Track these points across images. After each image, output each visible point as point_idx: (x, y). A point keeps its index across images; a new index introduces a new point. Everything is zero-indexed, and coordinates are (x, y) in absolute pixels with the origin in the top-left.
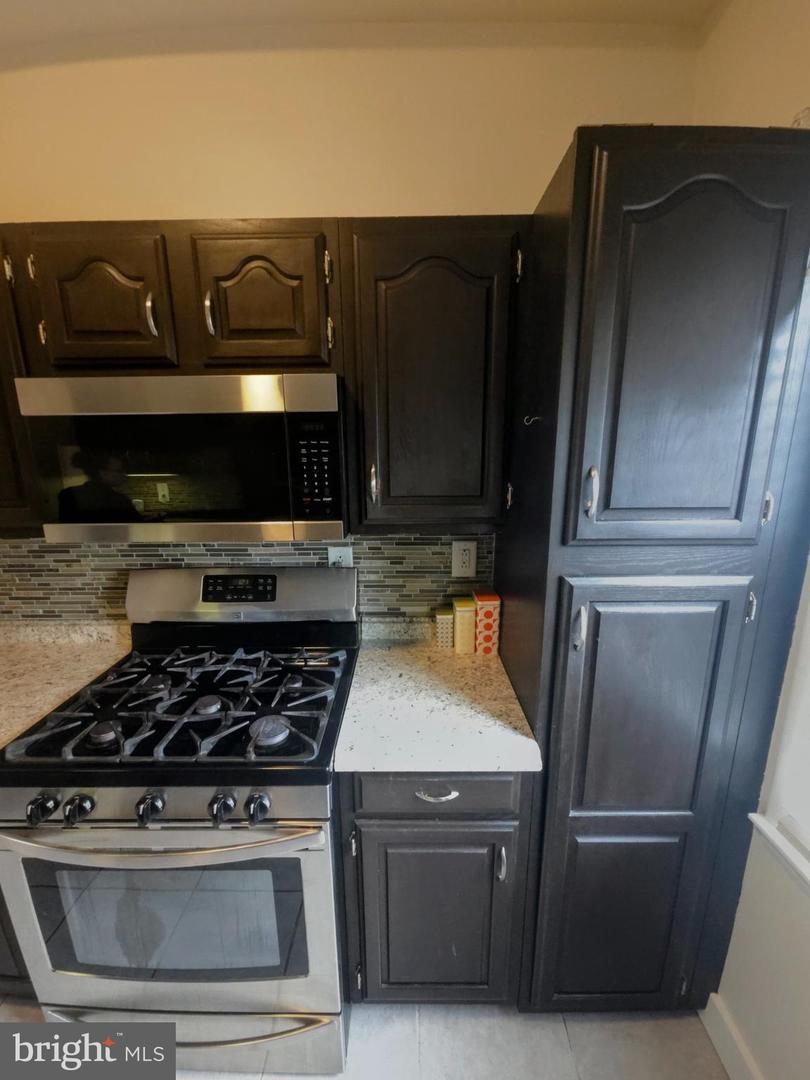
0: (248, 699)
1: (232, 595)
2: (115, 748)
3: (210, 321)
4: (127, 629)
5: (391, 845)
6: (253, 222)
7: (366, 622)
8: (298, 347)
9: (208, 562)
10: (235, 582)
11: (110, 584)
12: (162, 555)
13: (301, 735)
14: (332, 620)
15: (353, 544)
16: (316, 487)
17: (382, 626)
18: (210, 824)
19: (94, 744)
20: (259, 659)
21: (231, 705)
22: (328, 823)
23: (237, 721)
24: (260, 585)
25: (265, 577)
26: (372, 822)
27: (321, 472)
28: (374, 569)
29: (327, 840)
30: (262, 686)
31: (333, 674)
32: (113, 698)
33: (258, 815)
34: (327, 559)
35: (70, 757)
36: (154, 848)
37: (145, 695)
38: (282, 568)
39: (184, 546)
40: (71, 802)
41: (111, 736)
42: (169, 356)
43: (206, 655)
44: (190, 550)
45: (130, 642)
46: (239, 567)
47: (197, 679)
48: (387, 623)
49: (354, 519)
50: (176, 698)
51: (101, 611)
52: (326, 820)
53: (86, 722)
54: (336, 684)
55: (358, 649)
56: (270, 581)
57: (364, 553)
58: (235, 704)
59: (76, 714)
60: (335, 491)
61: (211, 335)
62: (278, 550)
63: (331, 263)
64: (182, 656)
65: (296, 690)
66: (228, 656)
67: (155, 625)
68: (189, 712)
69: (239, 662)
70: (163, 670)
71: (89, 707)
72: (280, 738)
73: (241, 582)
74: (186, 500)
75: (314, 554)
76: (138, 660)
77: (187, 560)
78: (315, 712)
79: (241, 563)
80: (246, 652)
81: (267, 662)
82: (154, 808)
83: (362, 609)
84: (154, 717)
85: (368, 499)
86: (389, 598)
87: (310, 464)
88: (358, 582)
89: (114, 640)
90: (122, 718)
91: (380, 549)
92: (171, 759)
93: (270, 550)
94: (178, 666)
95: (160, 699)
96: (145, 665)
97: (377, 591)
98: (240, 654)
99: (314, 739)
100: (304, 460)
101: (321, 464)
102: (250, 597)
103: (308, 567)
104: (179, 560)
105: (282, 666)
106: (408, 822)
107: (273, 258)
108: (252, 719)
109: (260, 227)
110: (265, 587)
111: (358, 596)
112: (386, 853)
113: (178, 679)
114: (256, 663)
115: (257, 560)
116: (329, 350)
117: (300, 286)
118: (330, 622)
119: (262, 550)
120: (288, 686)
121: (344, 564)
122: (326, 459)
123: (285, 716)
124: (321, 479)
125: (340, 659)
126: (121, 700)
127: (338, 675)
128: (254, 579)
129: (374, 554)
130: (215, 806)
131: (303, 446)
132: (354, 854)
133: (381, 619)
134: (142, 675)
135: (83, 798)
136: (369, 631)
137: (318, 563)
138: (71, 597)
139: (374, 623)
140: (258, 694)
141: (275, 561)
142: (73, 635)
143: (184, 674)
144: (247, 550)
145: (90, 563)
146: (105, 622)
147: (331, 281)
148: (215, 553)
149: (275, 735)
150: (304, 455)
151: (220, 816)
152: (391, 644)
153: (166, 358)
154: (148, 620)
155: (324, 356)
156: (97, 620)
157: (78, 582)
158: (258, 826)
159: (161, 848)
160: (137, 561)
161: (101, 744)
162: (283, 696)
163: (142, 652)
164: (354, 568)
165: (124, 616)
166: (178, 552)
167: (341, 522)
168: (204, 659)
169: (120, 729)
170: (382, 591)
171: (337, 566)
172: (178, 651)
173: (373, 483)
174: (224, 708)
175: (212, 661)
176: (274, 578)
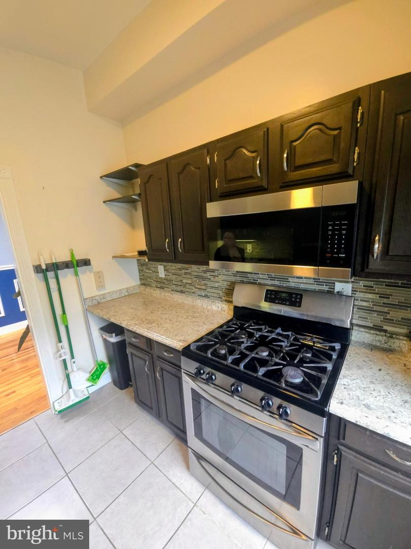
0: (282, 354)
1: (279, 300)
2: (224, 358)
3: (285, 164)
4: (232, 308)
5: (362, 472)
6: (314, 106)
7: (356, 330)
8: (334, 168)
9: (269, 283)
10: (281, 294)
11: (227, 287)
12: (249, 277)
13: (311, 384)
14: (333, 324)
15: (353, 282)
16: (336, 248)
17: (368, 335)
18: (260, 409)
19: (217, 353)
20: (288, 335)
21: (274, 355)
22: (322, 439)
23: (276, 364)
24: (294, 298)
25: (297, 294)
26: (350, 452)
27: (340, 239)
28: (366, 298)
29: (320, 448)
30: (290, 350)
31: (332, 355)
32: (226, 336)
33: (283, 415)
34: (334, 289)
35: (210, 356)
36: (235, 407)
37: (237, 339)
38: (306, 291)
39: (259, 274)
40: (208, 374)
41: (223, 352)
42: (264, 185)
43: (263, 327)
44: (261, 276)
45: (233, 313)
46: (283, 287)
47: (259, 337)
48: (371, 333)
49: (358, 267)
50: (249, 344)
51: (224, 298)
52: (322, 437)
53: (216, 343)
54: (333, 361)
55: (349, 345)
56: (299, 297)
57: (360, 289)
58: (276, 355)
59: (213, 339)
60: (348, 251)
61: (285, 171)
62: (305, 280)
63: (363, 113)
64: (253, 325)
65: (308, 357)
66: (274, 330)
67: (243, 308)
68: (255, 352)
69: (279, 334)
70: (245, 329)
71: (217, 338)
72: (298, 380)
73: (284, 295)
74: (259, 252)
75: (326, 285)
76: (235, 322)
77: (259, 281)
78: (319, 374)
79: (284, 285)
80: (282, 330)
81: (292, 338)
82: (238, 390)
83: (354, 322)
84: (240, 350)
85: (370, 257)
86: (376, 319)
87: (333, 235)
88: (354, 305)
89: (226, 311)
90: (228, 345)
91: (373, 287)
92: (245, 371)
93: (301, 281)
94: (250, 329)
95: (243, 342)
96: (238, 325)
97: (367, 313)
98: (279, 330)
99: (318, 388)
100: (330, 233)
101: (340, 235)
102: (288, 303)
103: (321, 292)
104: (256, 280)
105: (301, 343)
106: (376, 464)
107: (324, 122)
108: (284, 366)
109: (319, 107)
110: (296, 300)
111: (353, 313)
112: (358, 475)
113: (250, 335)
114: (287, 337)
115: (293, 285)
116: (354, 167)
117: (339, 134)
118: (332, 325)
119: (296, 280)
120: (304, 354)
121: (344, 294)
122: (344, 232)
123: (302, 370)
124: (339, 244)
125: (336, 348)
126: (228, 338)
127: (334, 357)
128: (290, 294)
129: (367, 290)
130: (264, 401)
131: (330, 225)
132: (335, 463)
133: (367, 331)
134: (236, 329)
135: (213, 374)
136: (356, 336)
137: (328, 291)
138: (214, 290)
139: (361, 331)
140: (287, 353)
141: (302, 286)
142: (213, 306)
143: (254, 333)
144: (288, 279)
145: (221, 277)
146: (224, 303)
147: (361, 125)
148: (273, 279)
149: (296, 378)
150: (330, 230)
151: (265, 407)
152: (373, 347)
153: (262, 186)
154: (240, 306)
155: (350, 171)
156: (222, 301)
157: (216, 285)
158: (283, 421)
159: (238, 409)
160: (239, 279)
161: (220, 354)
162: (301, 359)
163: (237, 319)
164: (351, 296)
165: (231, 302)
166: (255, 276)
167: (350, 269)
168: (262, 329)
169: (227, 350)
170: (370, 313)
171: (340, 294)
172: (251, 322)
173: (376, 246)
174: (270, 355)
175: (266, 331)
176: (301, 296)
